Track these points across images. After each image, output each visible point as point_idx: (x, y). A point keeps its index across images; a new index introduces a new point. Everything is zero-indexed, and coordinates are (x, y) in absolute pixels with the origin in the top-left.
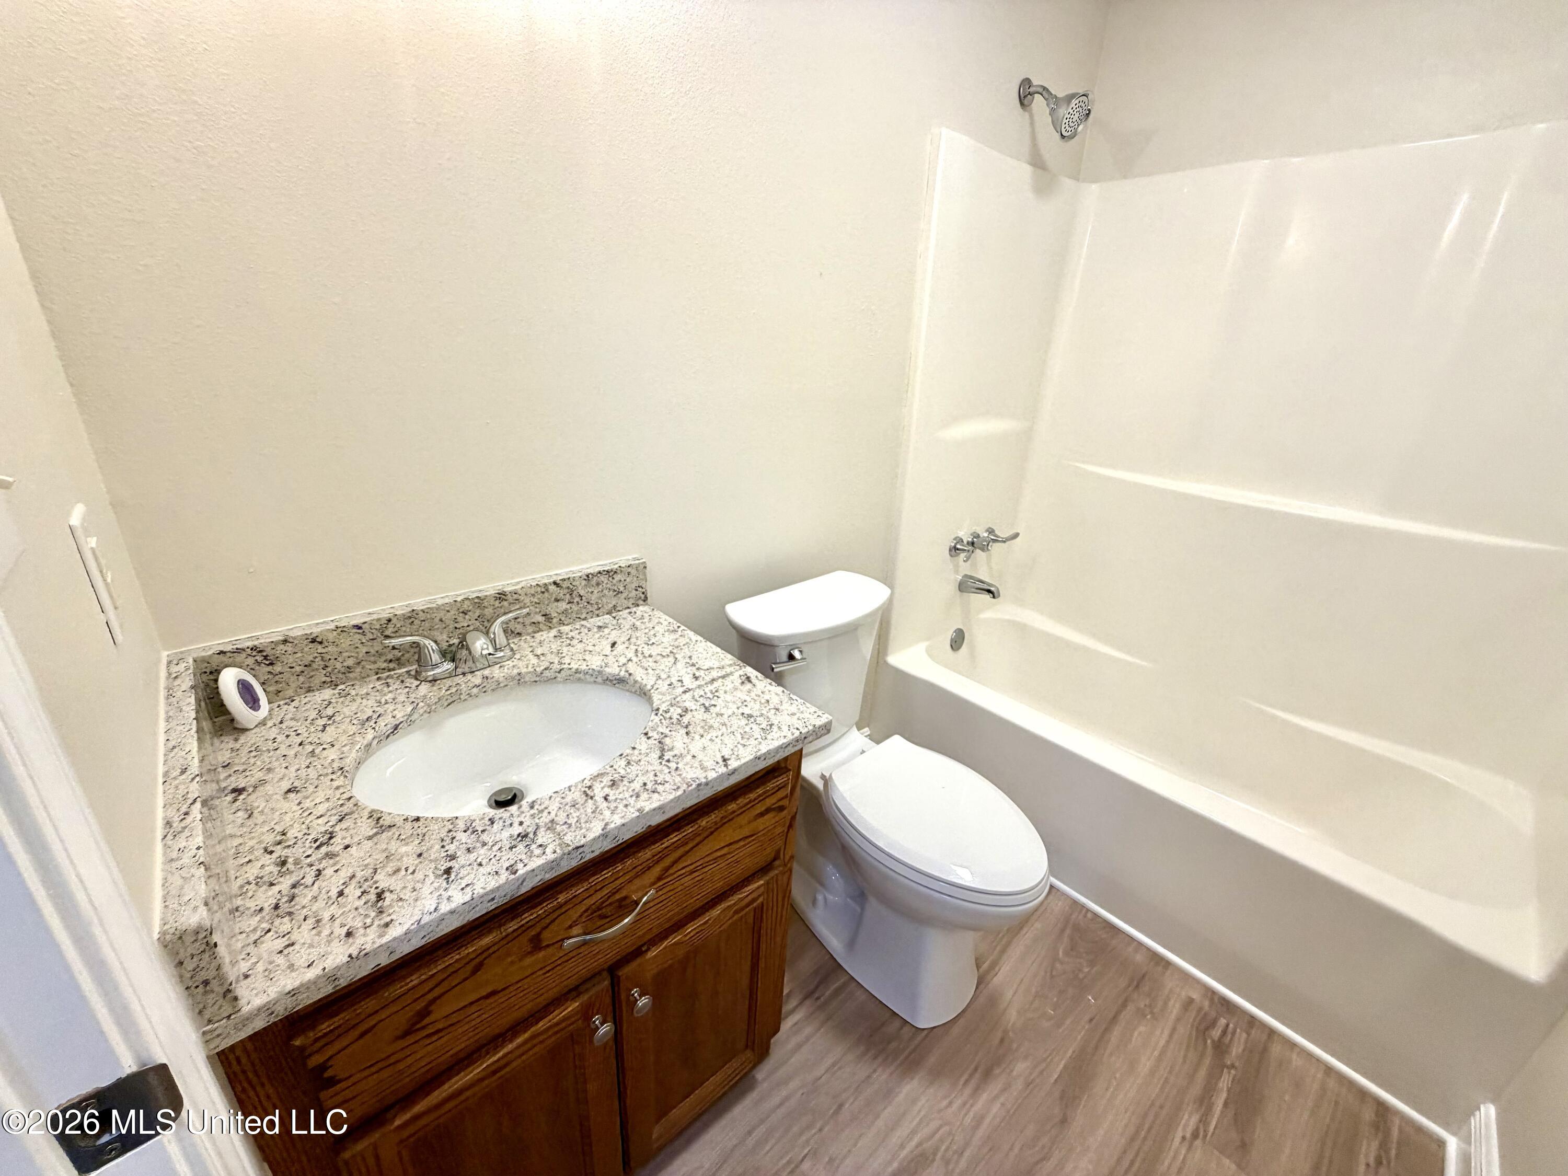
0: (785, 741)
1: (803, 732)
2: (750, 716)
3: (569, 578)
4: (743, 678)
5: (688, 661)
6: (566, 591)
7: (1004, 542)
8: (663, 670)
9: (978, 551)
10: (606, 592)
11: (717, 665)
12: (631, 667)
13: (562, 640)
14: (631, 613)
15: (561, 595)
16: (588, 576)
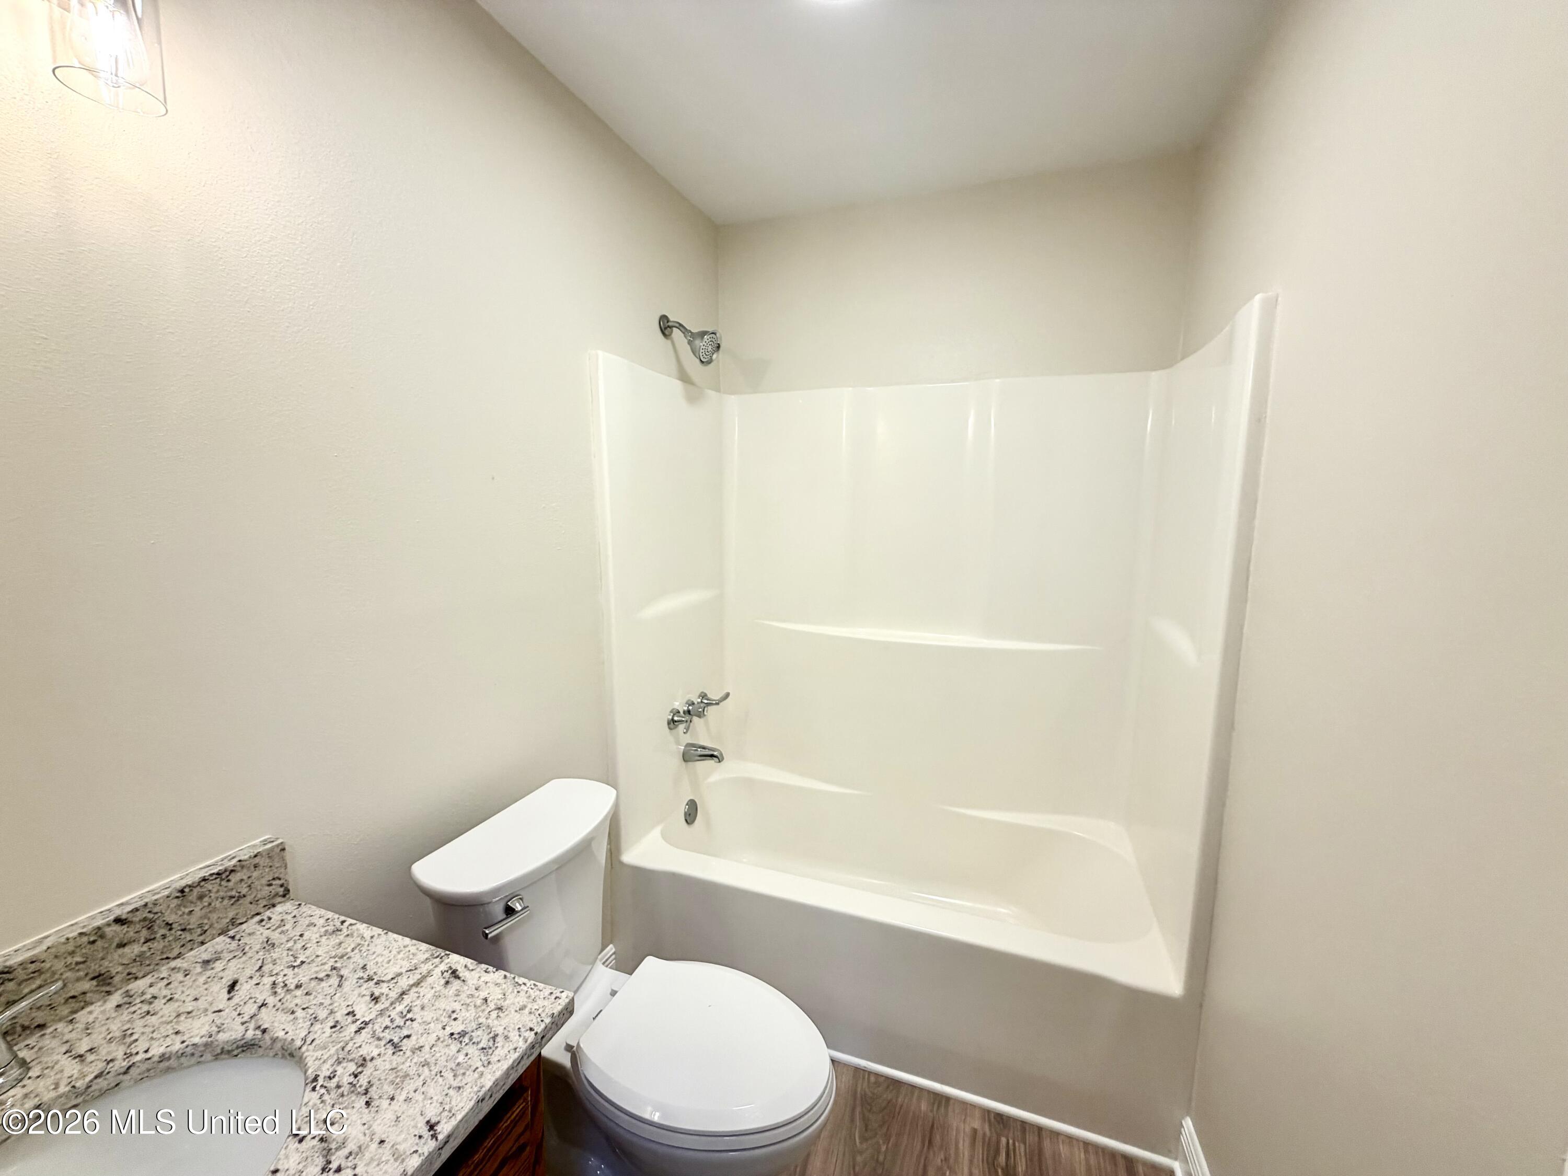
0: (516, 1055)
1: (539, 1031)
2: (463, 1034)
3: (146, 905)
4: (447, 975)
5: (361, 974)
6: (138, 927)
7: (717, 704)
8: (321, 1004)
9: (695, 719)
10: (217, 904)
11: (406, 965)
12: (266, 1019)
13: (133, 1009)
14: (262, 921)
15: (132, 934)
16: (182, 891)
